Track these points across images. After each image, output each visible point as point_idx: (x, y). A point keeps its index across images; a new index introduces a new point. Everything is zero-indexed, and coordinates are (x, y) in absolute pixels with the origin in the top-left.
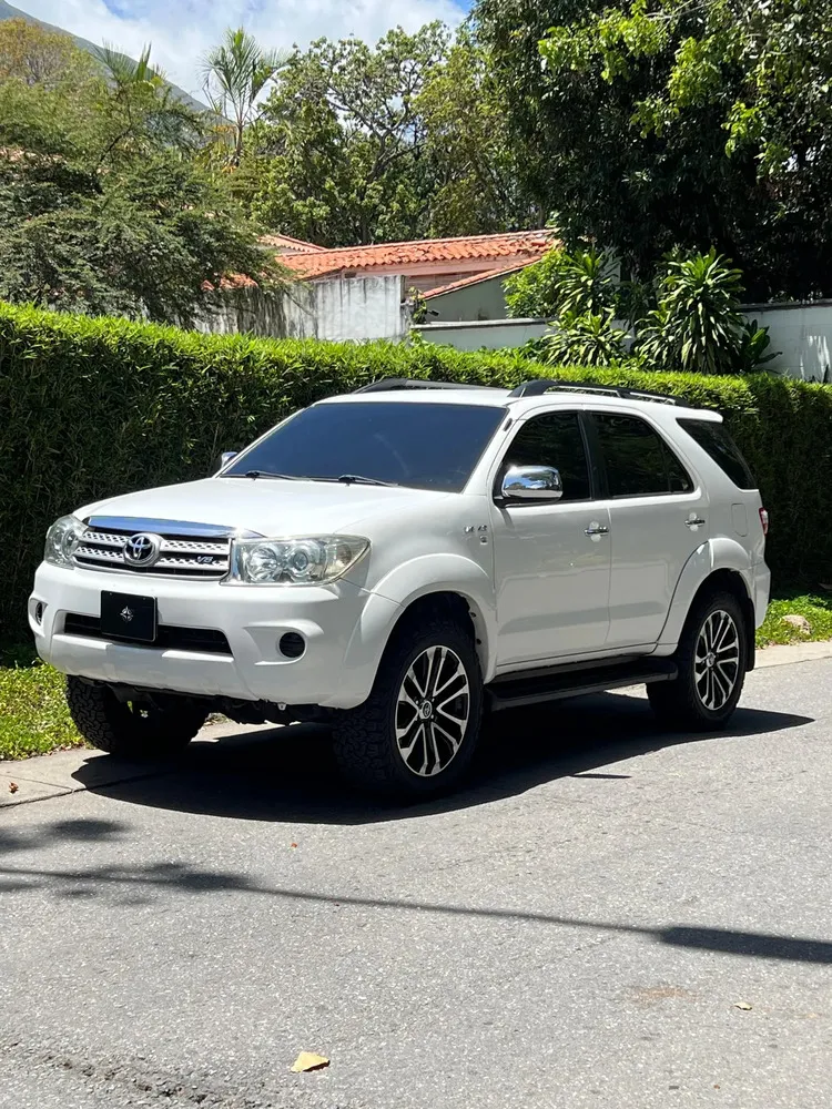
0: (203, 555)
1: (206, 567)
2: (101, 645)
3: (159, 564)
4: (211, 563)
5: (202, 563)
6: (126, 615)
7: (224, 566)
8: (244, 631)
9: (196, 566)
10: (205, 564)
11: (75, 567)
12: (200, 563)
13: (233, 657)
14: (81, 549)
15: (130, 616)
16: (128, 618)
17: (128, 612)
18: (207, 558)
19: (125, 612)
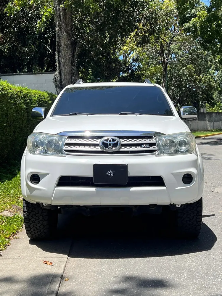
0: (143, 144)
1: (146, 149)
2: (93, 189)
3: (122, 150)
4: (149, 147)
5: (144, 147)
6: (110, 174)
7: (156, 148)
8: (171, 175)
9: (141, 149)
10: (146, 148)
11: (67, 155)
12: (143, 148)
13: (166, 187)
14: (67, 147)
15: (112, 174)
16: (110, 175)
17: (111, 172)
18: (146, 145)
19: (109, 173)
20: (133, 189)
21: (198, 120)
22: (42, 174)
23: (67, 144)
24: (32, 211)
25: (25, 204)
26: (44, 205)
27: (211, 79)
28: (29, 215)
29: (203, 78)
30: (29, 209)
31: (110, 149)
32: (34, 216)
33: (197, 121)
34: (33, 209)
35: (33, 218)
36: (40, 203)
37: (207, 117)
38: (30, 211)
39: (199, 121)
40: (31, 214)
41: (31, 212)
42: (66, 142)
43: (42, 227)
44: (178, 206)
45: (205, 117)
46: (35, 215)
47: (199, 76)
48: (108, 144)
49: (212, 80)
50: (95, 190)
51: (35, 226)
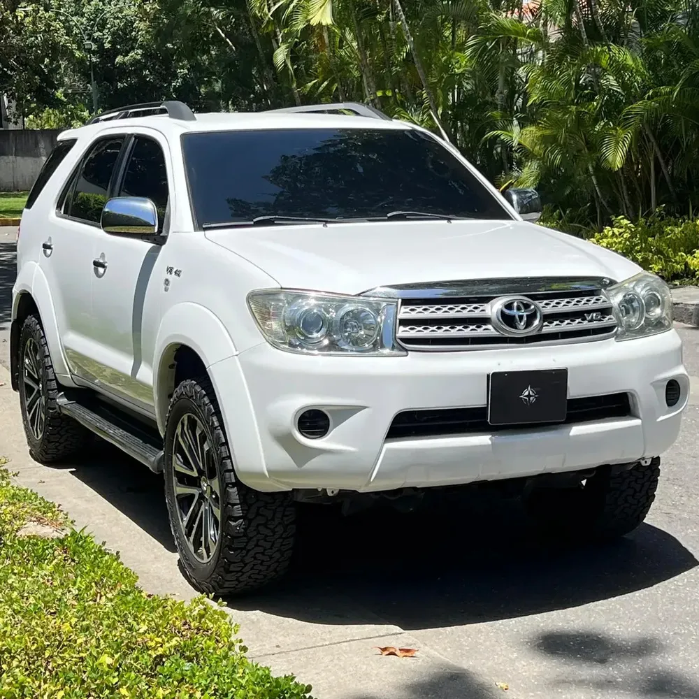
0: (589, 312)
1: (595, 324)
3: (545, 330)
4: (600, 320)
6: (529, 396)
7: (613, 319)
8: (652, 387)
9: (586, 325)
10: (595, 322)
11: (409, 352)
12: (590, 321)
13: (640, 418)
14: (407, 328)
15: (532, 396)
16: (529, 399)
17: (531, 393)
18: (595, 315)
19: (527, 393)
20: (577, 430)
21: (16, 155)
22: (340, 408)
23: (404, 322)
24: (258, 514)
25: (237, 497)
26: (330, 494)
27: (53, 23)
28: (249, 526)
29: (28, 19)
30: (248, 510)
31: (521, 331)
32: (261, 528)
33: (10, 157)
34: (259, 508)
35: (259, 533)
36: (320, 490)
37: (42, 145)
38: (251, 516)
39: (18, 158)
40: (254, 523)
41: (256, 516)
42: (401, 315)
43: (277, 555)
44: (646, 462)
45: (37, 144)
46: (265, 525)
47: (13, 10)
48: (517, 317)
49: (57, 25)
50: (490, 442)
51: (260, 555)
